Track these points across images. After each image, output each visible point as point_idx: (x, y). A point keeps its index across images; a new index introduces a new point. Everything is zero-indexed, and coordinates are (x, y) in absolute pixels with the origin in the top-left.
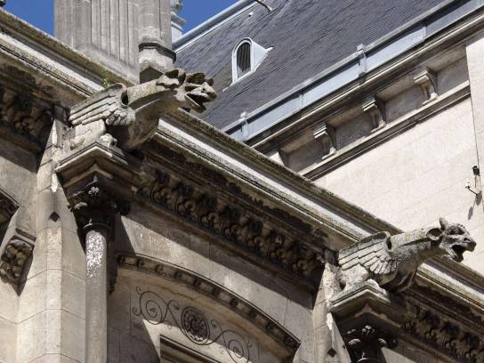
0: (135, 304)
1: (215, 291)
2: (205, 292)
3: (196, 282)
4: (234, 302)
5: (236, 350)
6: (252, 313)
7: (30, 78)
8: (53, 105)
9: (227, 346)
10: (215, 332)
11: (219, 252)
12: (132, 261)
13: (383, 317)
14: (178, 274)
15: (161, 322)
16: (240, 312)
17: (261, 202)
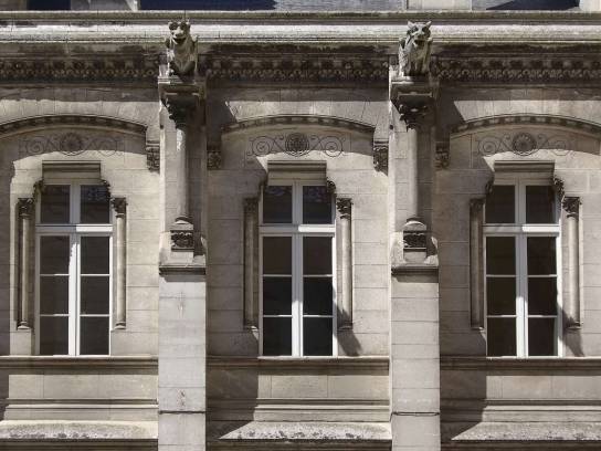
0: (248, 149)
1: (305, 120)
2: (298, 122)
3: (288, 120)
4: (320, 121)
5: (331, 148)
6: (336, 122)
7: (138, 47)
8: (158, 56)
9: (324, 149)
10: (312, 143)
11: (305, 92)
12: (237, 125)
13: (413, 94)
14: (273, 120)
15: (269, 153)
16: (327, 124)
17: (328, 48)
